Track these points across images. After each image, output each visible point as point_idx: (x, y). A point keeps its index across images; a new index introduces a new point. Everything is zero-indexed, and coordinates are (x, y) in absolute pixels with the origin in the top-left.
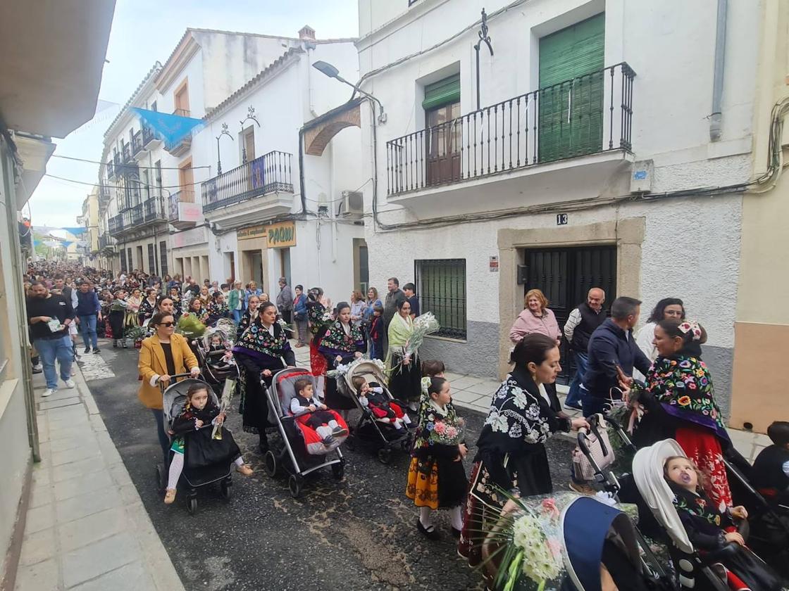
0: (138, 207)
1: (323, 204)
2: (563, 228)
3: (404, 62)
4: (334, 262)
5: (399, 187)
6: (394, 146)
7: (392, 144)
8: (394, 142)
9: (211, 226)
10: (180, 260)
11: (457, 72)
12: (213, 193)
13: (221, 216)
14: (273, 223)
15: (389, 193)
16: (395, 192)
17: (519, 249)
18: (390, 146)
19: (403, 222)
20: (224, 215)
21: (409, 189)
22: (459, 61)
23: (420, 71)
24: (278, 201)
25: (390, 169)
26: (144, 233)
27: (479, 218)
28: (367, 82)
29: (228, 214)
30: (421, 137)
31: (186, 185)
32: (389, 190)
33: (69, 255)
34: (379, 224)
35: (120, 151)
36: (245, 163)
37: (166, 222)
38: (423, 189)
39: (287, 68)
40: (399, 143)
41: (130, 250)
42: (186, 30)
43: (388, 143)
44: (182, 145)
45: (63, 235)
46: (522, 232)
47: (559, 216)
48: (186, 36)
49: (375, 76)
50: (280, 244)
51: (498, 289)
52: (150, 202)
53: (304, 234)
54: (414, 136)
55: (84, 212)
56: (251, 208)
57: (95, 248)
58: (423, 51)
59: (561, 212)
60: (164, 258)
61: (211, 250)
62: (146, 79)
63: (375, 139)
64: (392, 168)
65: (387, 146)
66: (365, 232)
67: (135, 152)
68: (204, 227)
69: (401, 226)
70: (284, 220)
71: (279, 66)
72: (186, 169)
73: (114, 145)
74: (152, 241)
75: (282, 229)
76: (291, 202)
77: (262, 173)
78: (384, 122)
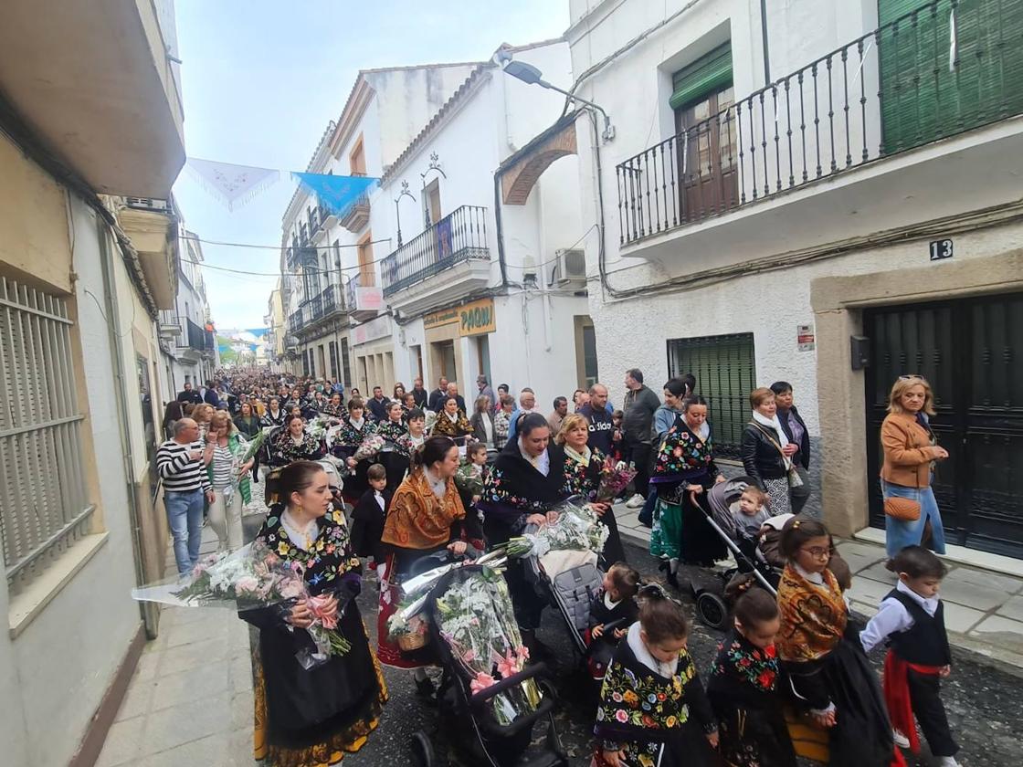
0: (317, 300)
1: (529, 271)
2: (945, 265)
3: (638, 45)
4: (548, 350)
5: (638, 230)
6: (627, 171)
7: (625, 168)
8: (628, 165)
9: (394, 314)
10: (363, 359)
11: (726, 39)
12: (393, 271)
13: (403, 300)
14: (465, 304)
15: (622, 241)
16: (632, 239)
17: (853, 310)
18: (621, 170)
19: (647, 284)
20: (408, 298)
21: (655, 230)
22: (729, 19)
23: (664, 52)
24: (470, 272)
25: (623, 205)
26: (324, 330)
27: (775, 265)
28: (584, 86)
29: (412, 296)
30: (671, 148)
31: (365, 263)
32: (622, 237)
33: (258, 360)
34: (609, 289)
35: (298, 234)
36: (428, 227)
37: (346, 314)
38: (677, 228)
39: (477, 93)
40: (635, 166)
41: (311, 350)
42: (358, 73)
43: (618, 167)
44: (359, 217)
45: (251, 338)
46: (859, 280)
47: (935, 245)
48: (358, 81)
49: (594, 75)
50: (476, 331)
51: (816, 380)
52: (328, 292)
53: (505, 313)
54: (658, 149)
55: (271, 310)
56: (439, 286)
57: (280, 351)
58: (668, 18)
59: (938, 238)
60: (346, 357)
61: (395, 345)
62: (320, 144)
63: (599, 165)
64: (626, 203)
65: (618, 171)
66: (590, 303)
67: (312, 233)
68: (387, 316)
69: (644, 290)
70: (480, 296)
71: (466, 92)
72: (365, 246)
73: (293, 230)
74: (332, 338)
75: (477, 310)
76: (488, 271)
77: (450, 237)
78: (612, 139)
